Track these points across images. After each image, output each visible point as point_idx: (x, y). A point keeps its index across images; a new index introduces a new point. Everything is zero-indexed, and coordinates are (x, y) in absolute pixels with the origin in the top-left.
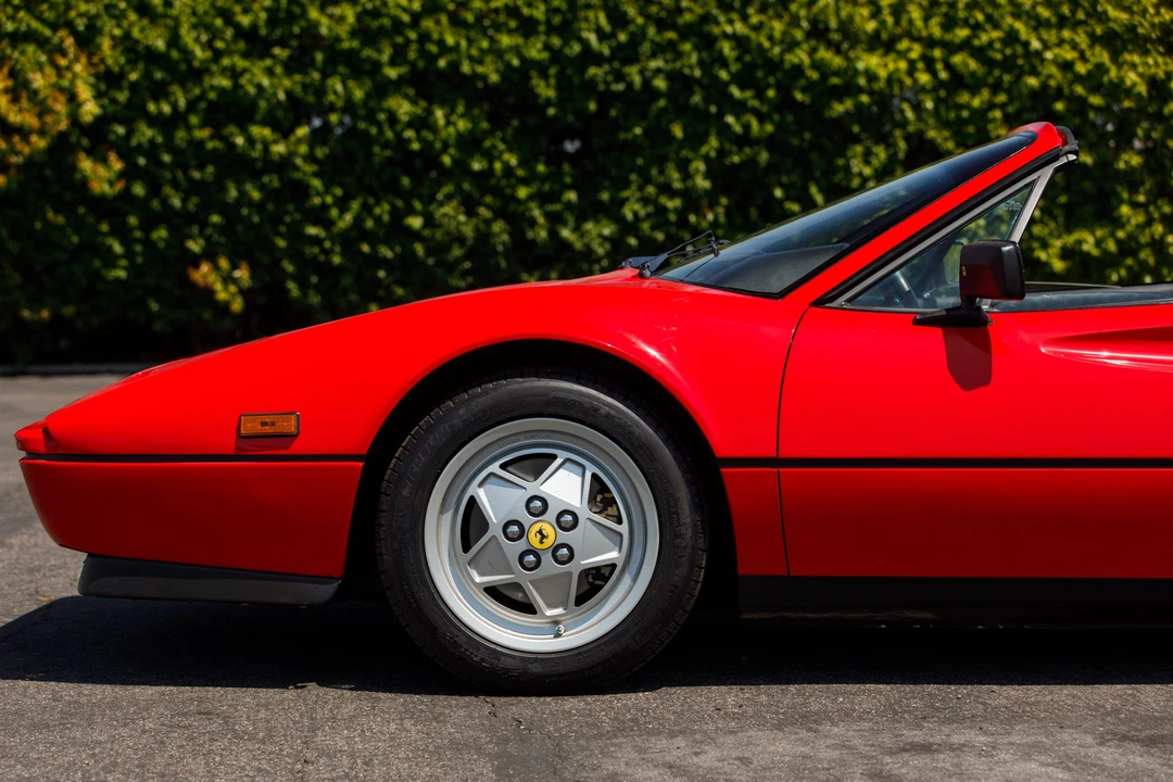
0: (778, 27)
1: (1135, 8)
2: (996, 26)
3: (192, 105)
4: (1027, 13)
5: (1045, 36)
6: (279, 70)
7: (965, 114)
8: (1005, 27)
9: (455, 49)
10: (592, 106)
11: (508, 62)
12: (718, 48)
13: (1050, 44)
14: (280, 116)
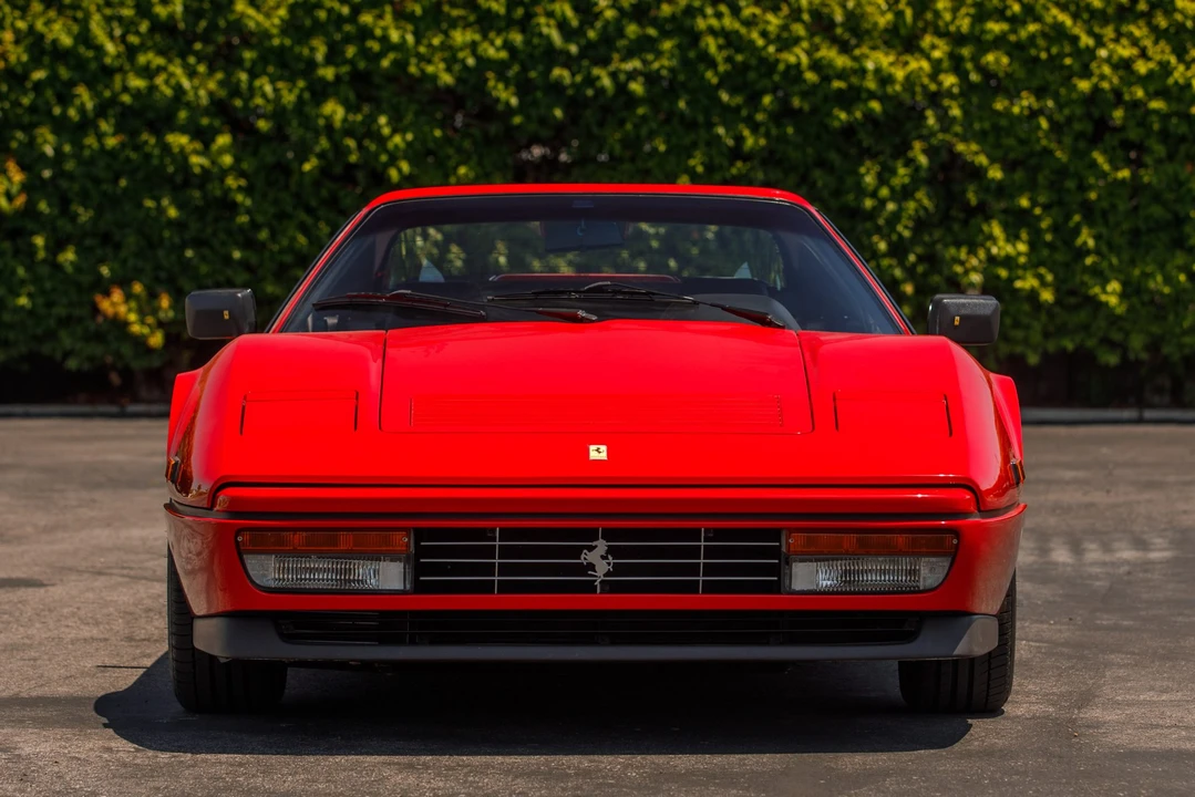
0: (774, 21)
2: (1038, 19)
3: (102, 110)
5: (1097, 30)
6: (202, 69)
7: (1004, 122)
8: (1049, 20)
9: (401, 46)
10: (558, 113)
11: (463, 61)
12: (702, 44)
13: (1105, 39)
14: (205, 121)
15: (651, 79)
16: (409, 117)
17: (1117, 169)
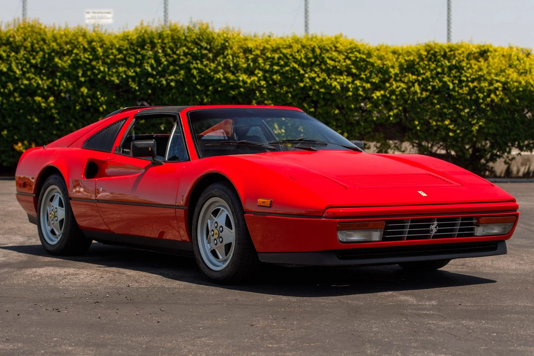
0: (213, 65)
1: (337, 60)
2: (289, 66)
3: (15, 90)
4: (299, 61)
5: (305, 69)
6: (45, 78)
7: (278, 95)
8: (291, 66)
9: (104, 72)
10: (150, 91)
11: (122, 76)
12: (192, 72)
13: (307, 72)
14: (46, 93)
15: (177, 81)
16: (106, 92)
17: (310, 108)
